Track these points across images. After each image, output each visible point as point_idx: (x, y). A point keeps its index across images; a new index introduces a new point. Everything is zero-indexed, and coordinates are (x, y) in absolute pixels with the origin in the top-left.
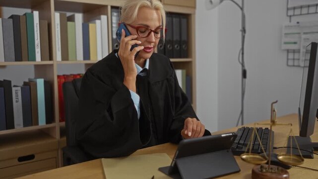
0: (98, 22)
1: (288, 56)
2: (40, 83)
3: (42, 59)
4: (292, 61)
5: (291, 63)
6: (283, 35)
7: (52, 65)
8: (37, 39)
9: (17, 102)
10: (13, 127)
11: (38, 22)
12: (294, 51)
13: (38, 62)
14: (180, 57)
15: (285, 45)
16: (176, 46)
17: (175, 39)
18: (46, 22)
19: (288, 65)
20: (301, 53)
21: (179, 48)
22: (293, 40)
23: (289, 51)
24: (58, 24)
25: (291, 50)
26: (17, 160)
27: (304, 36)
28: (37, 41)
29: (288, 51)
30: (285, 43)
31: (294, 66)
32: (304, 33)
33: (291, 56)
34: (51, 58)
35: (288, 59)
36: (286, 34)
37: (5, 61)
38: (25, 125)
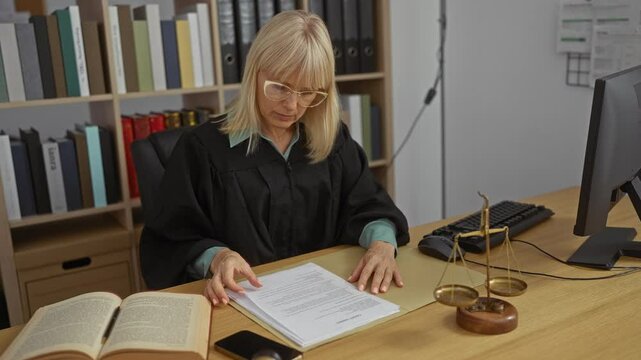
0: (191, 16)
1: (568, 66)
2: (93, 135)
3: (92, 92)
4: (576, 75)
5: (573, 79)
6: (560, 23)
7: (110, 102)
8: (80, 57)
9: (53, 168)
10: (48, 210)
11: (79, 26)
12: (580, 57)
13: (85, 98)
14: (360, 71)
15: (563, 43)
16: (350, 50)
17: (347, 37)
18: (94, 25)
19: (568, 83)
20: (592, 61)
21: (355, 54)
22: (578, 35)
23: (572, 56)
24: (115, 27)
25: (575, 53)
26: (61, 266)
27: (597, 28)
28: (81, 61)
29: (569, 56)
30: (564, 40)
31: (578, 85)
32: (601, 21)
33: (574, 65)
34: (108, 90)
35: (568, 71)
36: (565, 21)
37: (27, 99)
38: (71, 207)
